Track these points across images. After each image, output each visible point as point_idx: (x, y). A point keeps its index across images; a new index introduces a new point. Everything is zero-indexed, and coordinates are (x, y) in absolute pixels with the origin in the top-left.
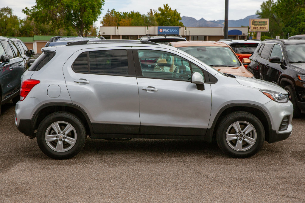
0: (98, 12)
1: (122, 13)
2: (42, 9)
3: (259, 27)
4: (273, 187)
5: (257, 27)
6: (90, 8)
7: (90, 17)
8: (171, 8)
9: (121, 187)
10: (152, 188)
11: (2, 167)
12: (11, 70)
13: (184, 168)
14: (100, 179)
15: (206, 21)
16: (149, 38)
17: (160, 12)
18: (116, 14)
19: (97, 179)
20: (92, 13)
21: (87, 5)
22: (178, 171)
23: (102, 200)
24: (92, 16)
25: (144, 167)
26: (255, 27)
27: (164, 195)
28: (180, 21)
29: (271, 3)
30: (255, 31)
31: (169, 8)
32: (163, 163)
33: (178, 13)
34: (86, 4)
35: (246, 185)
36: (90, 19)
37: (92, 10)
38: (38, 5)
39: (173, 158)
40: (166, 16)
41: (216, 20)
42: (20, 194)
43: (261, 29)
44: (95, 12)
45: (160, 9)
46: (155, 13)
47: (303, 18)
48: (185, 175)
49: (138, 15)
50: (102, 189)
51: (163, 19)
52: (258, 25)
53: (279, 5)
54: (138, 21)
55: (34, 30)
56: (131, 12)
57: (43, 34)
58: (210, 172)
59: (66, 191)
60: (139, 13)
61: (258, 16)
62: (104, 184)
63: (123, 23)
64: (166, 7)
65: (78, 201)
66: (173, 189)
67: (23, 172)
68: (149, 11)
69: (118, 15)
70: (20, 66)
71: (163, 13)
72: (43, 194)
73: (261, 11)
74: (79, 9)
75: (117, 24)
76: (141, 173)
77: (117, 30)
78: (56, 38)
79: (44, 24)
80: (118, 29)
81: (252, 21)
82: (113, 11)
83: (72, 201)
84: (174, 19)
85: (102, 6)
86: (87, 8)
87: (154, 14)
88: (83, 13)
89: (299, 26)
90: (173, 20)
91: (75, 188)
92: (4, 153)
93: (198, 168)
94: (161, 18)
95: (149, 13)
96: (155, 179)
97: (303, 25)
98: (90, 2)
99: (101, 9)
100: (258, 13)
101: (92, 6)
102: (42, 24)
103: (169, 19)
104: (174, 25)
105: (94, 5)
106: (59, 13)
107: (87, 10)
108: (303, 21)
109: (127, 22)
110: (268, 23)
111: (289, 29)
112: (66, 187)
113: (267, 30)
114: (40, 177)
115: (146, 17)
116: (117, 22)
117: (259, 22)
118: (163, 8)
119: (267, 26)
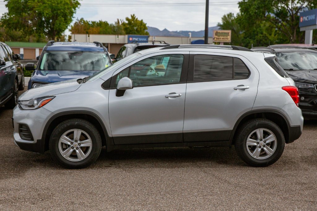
0: (70, 20)
1: (91, 22)
2: (13, 16)
3: (222, 38)
4: (298, 193)
5: (220, 38)
6: (62, 16)
7: (61, 25)
8: (137, 18)
9: (147, 194)
10: (179, 195)
11: (16, 173)
12: (6, 73)
13: (203, 174)
14: (121, 185)
15: (169, 32)
16: (138, 44)
17: (127, 22)
18: (84, 22)
19: (119, 185)
20: (64, 21)
21: (59, 14)
22: (198, 177)
23: (132, 207)
24: (64, 24)
25: (161, 173)
26: (218, 38)
27: (194, 201)
28: (146, 31)
29: (231, 16)
30: (218, 41)
31: (136, 18)
32: (179, 168)
33: (144, 23)
34: (59, 12)
35: (272, 191)
36: (61, 27)
37: (64, 17)
38: (9, 12)
39: (187, 163)
40: (133, 26)
41: (178, 31)
42: (45, 201)
43: (224, 40)
44: (67, 20)
45: (127, 19)
46: (122, 22)
47: (260, 31)
48: (206, 180)
49: (106, 24)
50: (128, 195)
51: (130, 28)
52: (221, 36)
53: (242, 18)
54: (106, 30)
55: (4, 37)
56: (100, 21)
57: (13, 40)
58: (230, 178)
59: (92, 198)
60: (107, 22)
61: (219, 27)
62: (128, 190)
63: (91, 31)
64: (133, 17)
65: (108, 208)
66: (200, 195)
67: (39, 177)
68: (116, 21)
69: (86, 23)
70: (13, 69)
71: (130, 23)
72: (68, 201)
73: (222, 23)
74: (52, 17)
75: (85, 32)
76: (161, 178)
77: (88, 38)
78: (51, 42)
79: (16, 30)
80: (89, 36)
81: (215, 32)
82: (82, 19)
83: (102, 208)
84: (141, 28)
85: (74, 14)
86: (59, 16)
87: (120, 23)
88: (55, 21)
89: (257, 38)
90: (139, 29)
91: (100, 194)
92: (13, 158)
93: (216, 174)
94: (128, 28)
95: (116, 23)
96: (178, 185)
97: (260, 37)
98: (62, 10)
99: (73, 17)
100: (219, 25)
101: (64, 14)
102: (14, 30)
103: (135, 28)
104: (140, 34)
105: (66, 13)
106: (32, 20)
107: (59, 18)
108: (260, 34)
109: (95, 30)
110: (230, 34)
111: (247, 41)
112: (91, 193)
113: (229, 41)
114: (60, 183)
115: (114, 27)
116: (86, 30)
117: (222, 33)
118: (130, 18)
119: (229, 37)
